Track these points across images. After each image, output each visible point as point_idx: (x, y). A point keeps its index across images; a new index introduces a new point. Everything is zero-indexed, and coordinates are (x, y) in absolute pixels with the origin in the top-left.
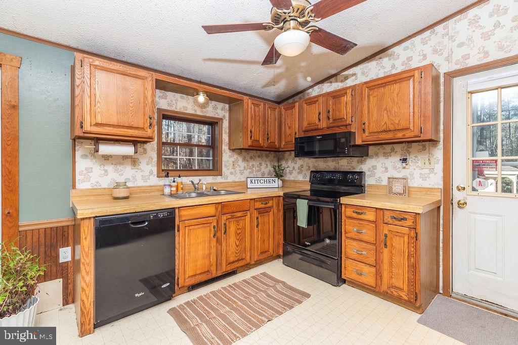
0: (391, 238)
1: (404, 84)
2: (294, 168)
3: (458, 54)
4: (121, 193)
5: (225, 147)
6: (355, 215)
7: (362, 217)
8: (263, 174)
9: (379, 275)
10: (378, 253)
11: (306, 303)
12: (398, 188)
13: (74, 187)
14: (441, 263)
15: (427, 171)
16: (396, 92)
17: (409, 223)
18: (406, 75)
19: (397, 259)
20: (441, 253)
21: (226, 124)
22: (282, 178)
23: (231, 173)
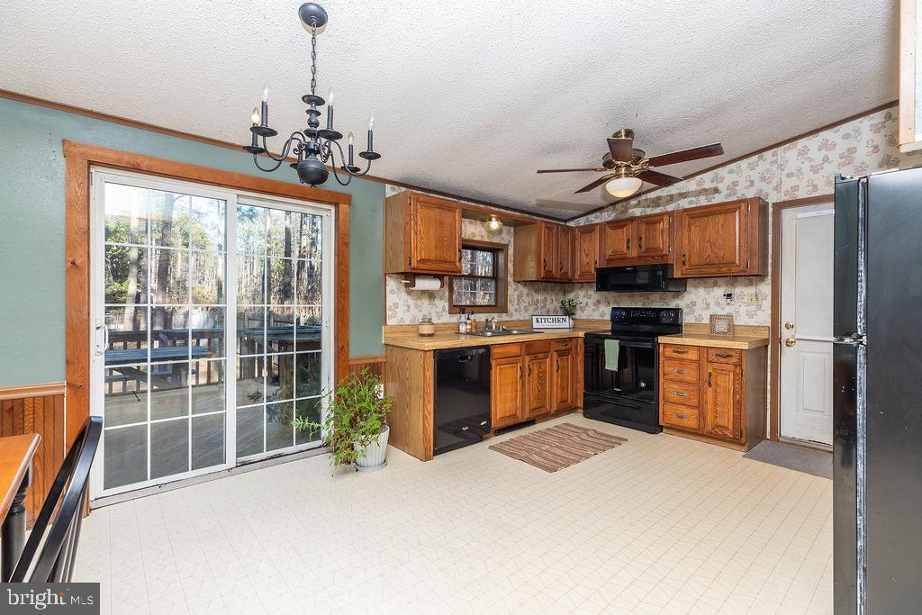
0: (716, 377)
1: (729, 216)
2: (587, 304)
3: (788, 184)
4: (426, 329)
5: (510, 279)
6: (675, 355)
7: (684, 356)
8: (548, 311)
9: (702, 416)
10: (701, 394)
11: (624, 445)
12: (721, 326)
13: (385, 324)
14: (769, 407)
15: (754, 308)
16: (721, 223)
17: (734, 360)
18: (731, 207)
19: (721, 398)
20: (769, 396)
21: (511, 251)
22: (574, 317)
23: (516, 310)
